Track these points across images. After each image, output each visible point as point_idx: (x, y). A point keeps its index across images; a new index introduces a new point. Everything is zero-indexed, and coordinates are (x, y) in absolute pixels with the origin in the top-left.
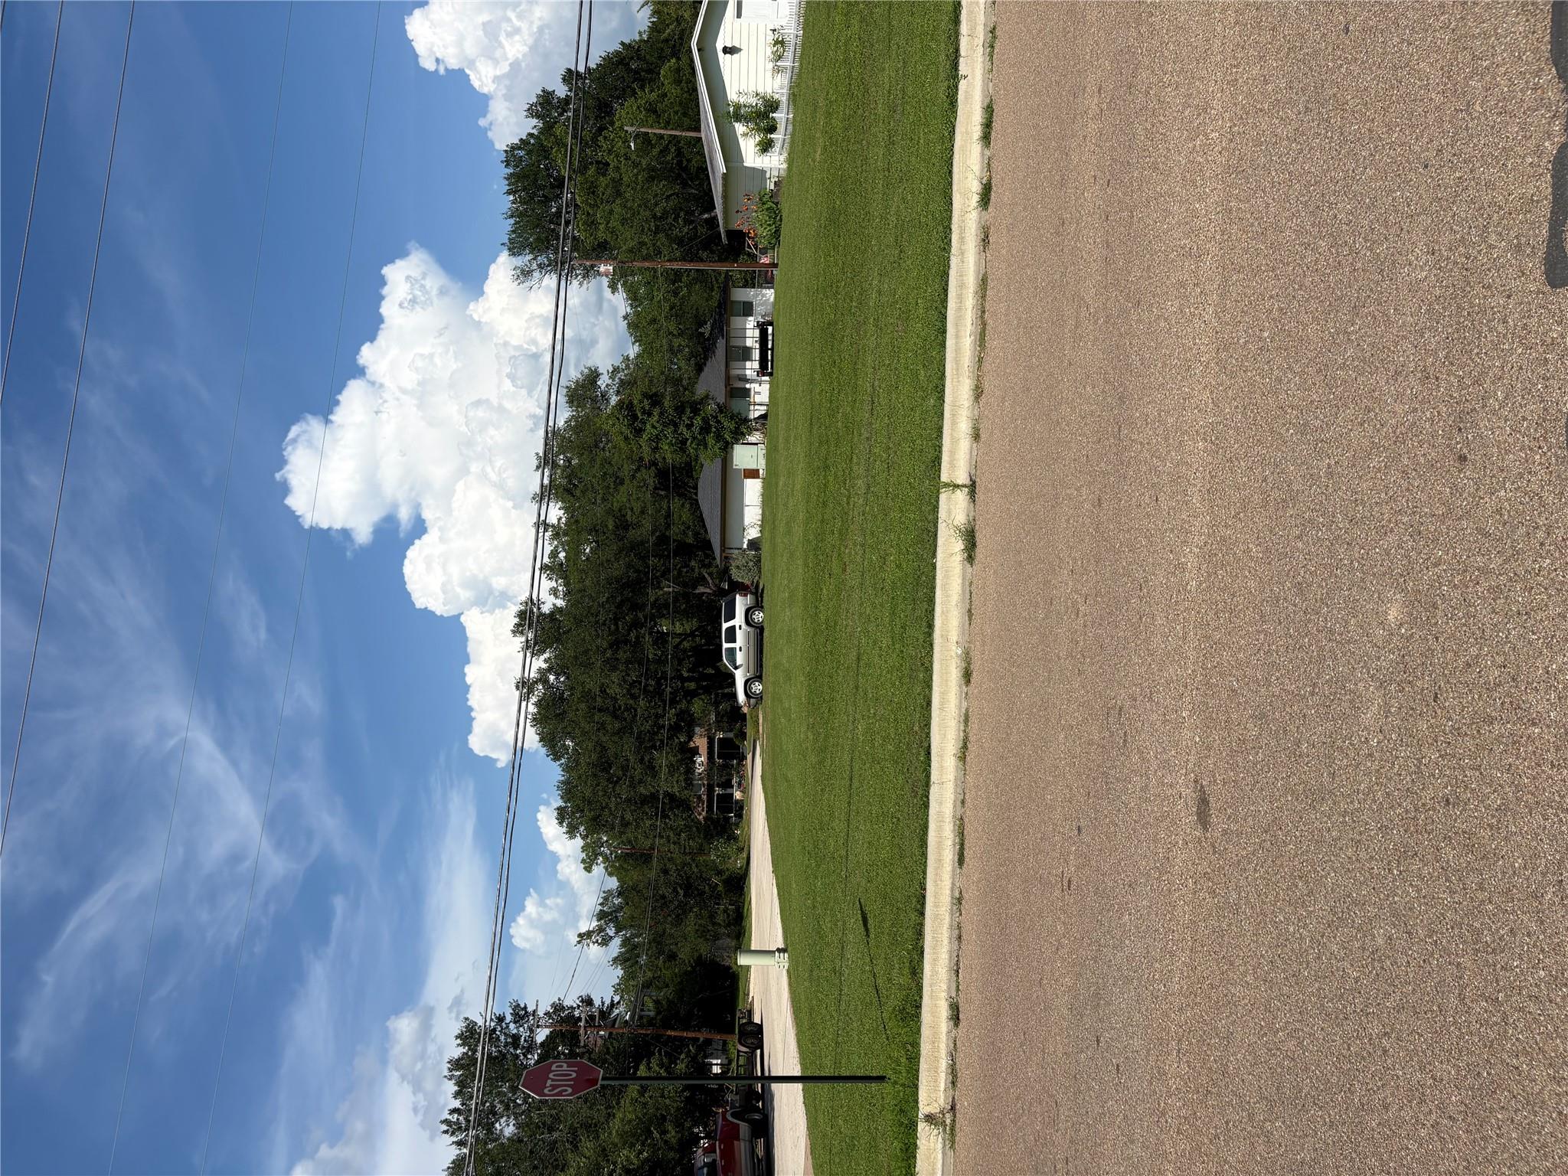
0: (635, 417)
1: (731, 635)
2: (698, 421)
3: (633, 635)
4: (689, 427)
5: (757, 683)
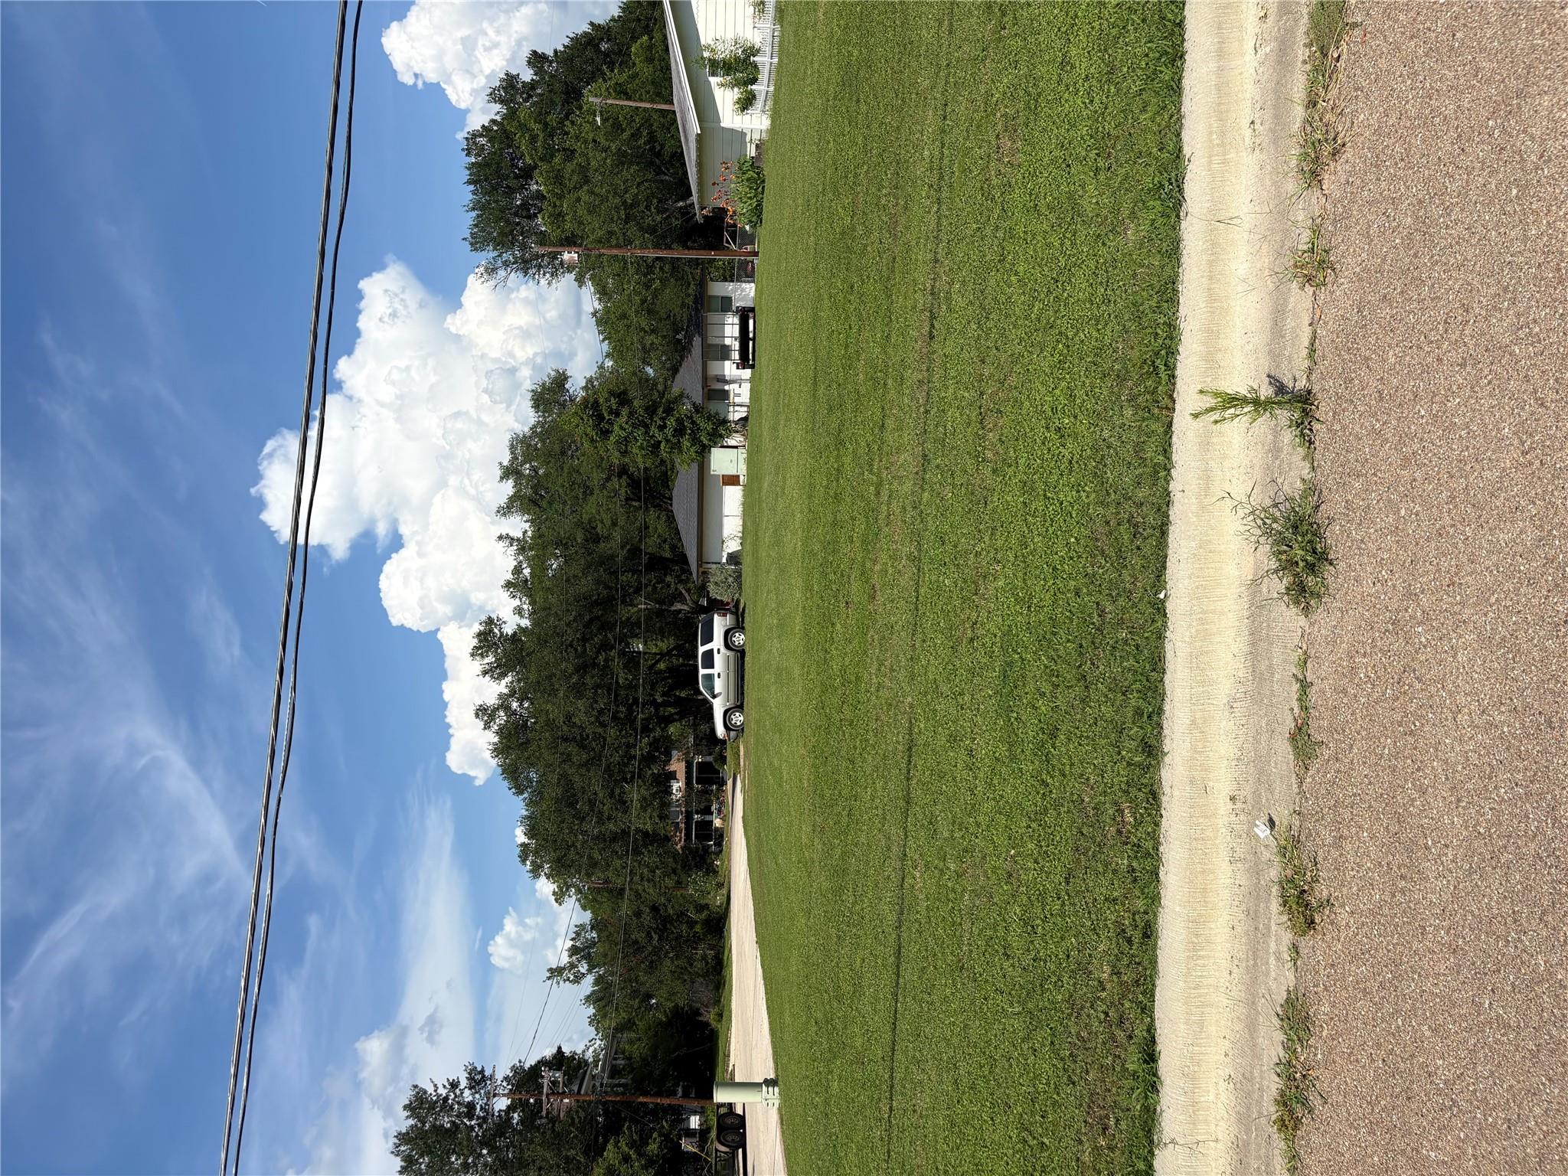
0: (601, 417)
1: (709, 661)
2: (671, 422)
3: (601, 658)
4: (662, 428)
5: (737, 714)
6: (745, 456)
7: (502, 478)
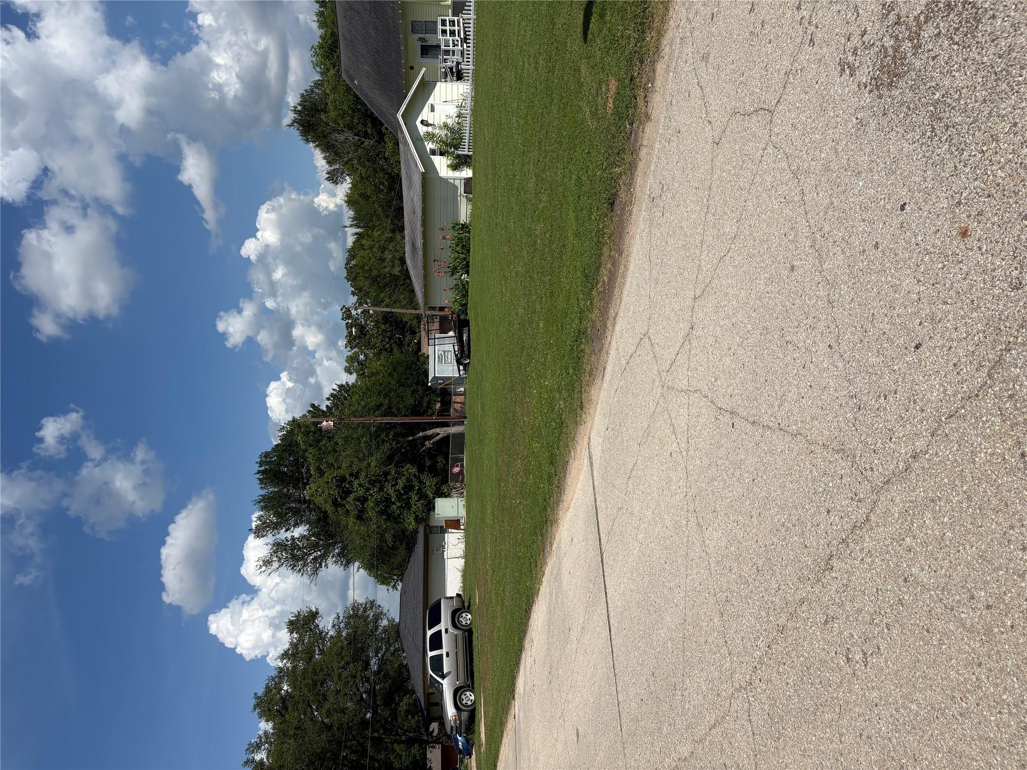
1: (436, 642)
2: (402, 481)
5: (468, 694)
6: (463, 503)
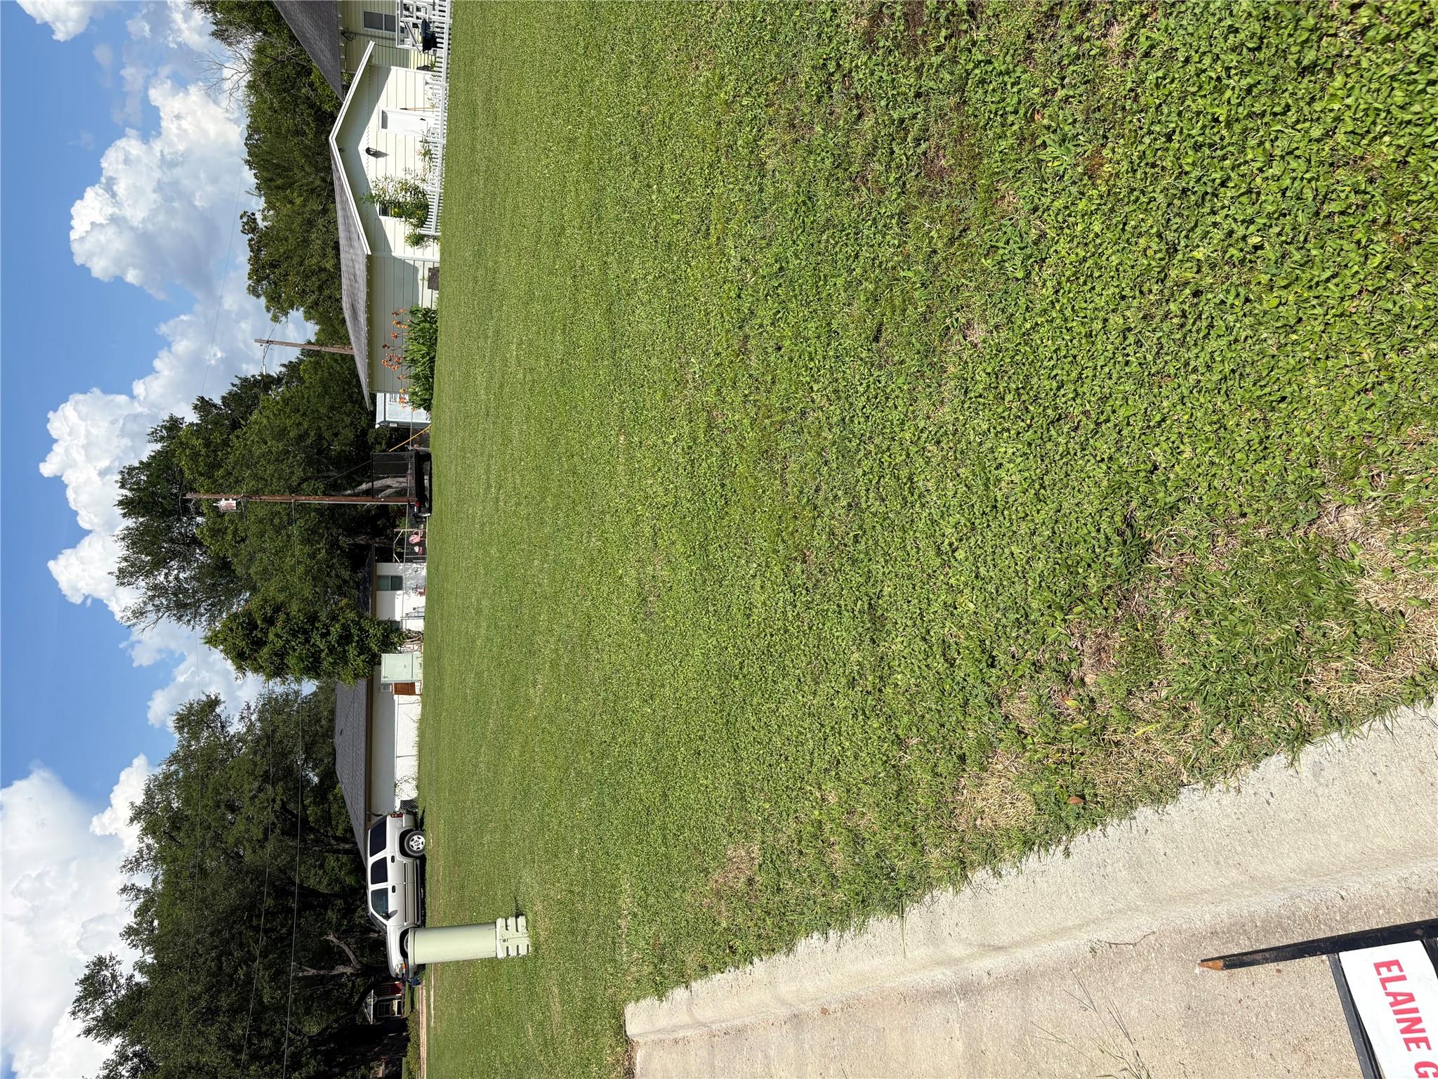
1: (380, 871)
2: (336, 630)
3: (241, 973)
4: (324, 636)
6: (420, 660)
7: (132, 820)
